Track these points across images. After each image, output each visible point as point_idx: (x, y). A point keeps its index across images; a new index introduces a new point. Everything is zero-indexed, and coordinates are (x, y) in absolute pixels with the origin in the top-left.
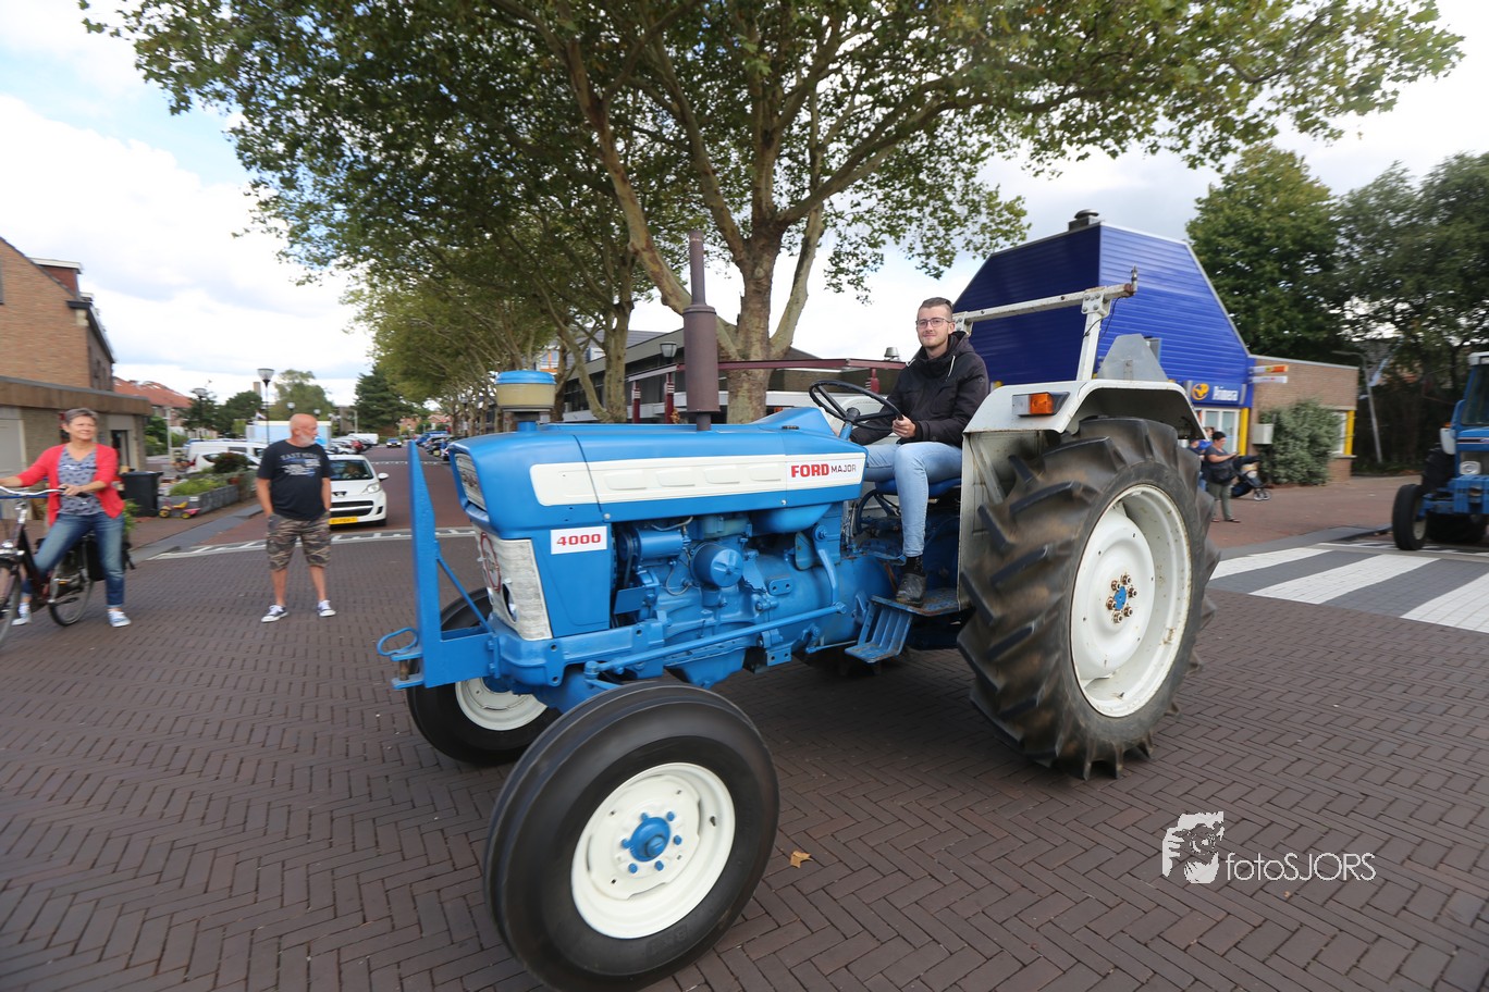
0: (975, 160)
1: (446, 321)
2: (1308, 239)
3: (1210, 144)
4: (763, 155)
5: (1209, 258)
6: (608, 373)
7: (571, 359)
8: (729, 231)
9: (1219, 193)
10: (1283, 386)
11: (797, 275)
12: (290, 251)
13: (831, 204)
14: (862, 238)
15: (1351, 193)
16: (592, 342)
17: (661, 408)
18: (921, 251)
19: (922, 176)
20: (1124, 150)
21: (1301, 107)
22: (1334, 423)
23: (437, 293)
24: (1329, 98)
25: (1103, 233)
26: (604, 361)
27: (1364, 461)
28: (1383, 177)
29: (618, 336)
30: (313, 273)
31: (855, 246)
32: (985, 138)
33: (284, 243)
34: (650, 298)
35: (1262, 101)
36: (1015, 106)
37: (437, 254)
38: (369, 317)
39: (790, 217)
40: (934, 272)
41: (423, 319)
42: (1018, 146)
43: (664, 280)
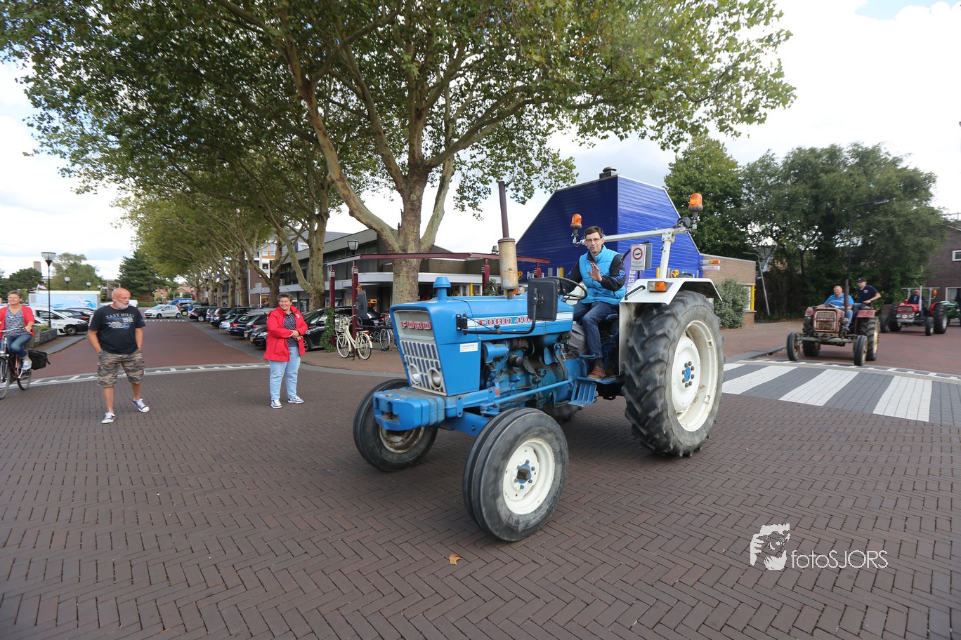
0: (544, 135)
1: (193, 222)
2: (728, 189)
4: (416, 123)
5: (677, 198)
6: (311, 260)
7: (285, 250)
8: (394, 170)
9: (681, 160)
10: (718, 272)
11: (437, 199)
12: (71, 169)
13: (458, 156)
14: (477, 178)
15: (748, 164)
16: (300, 239)
17: (349, 283)
18: (514, 187)
19: (514, 142)
20: (626, 136)
21: (720, 117)
22: (744, 293)
23: (187, 204)
24: (733, 114)
25: (619, 181)
26: (308, 252)
27: (762, 315)
28: (763, 157)
29: (318, 236)
30: (90, 185)
31: (473, 182)
32: (551, 121)
33: (66, 163)
34: (339, 211)
35: (700, 113)
36: (567, 105)
37: (189, 176)
38: (133, 216)
39: (433, 163)
40: (521, 200)
41: (175, 220)
42: (570, 128)
43: (352, 200)
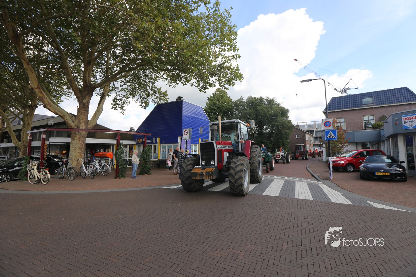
2: (229, 109)
3: (204, 86)
8: (74, 87)
9: (212, 97)
11: (99, 103)
15: (235, 101)
18: (140, 101)
20: (186, 84)
25: (183, 102)
28: (240, 98)
31: (121, 97)
39: (96, 86)
40: (144, 107)
43: (45, 99)
